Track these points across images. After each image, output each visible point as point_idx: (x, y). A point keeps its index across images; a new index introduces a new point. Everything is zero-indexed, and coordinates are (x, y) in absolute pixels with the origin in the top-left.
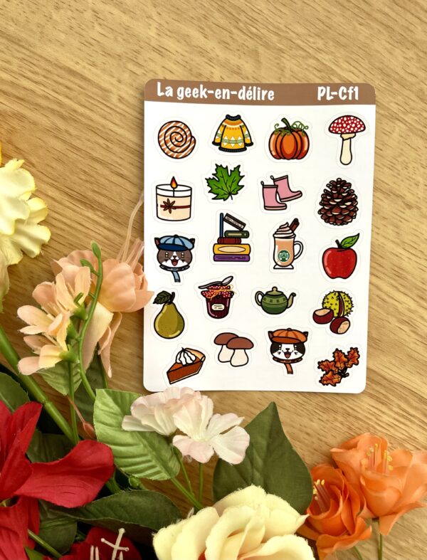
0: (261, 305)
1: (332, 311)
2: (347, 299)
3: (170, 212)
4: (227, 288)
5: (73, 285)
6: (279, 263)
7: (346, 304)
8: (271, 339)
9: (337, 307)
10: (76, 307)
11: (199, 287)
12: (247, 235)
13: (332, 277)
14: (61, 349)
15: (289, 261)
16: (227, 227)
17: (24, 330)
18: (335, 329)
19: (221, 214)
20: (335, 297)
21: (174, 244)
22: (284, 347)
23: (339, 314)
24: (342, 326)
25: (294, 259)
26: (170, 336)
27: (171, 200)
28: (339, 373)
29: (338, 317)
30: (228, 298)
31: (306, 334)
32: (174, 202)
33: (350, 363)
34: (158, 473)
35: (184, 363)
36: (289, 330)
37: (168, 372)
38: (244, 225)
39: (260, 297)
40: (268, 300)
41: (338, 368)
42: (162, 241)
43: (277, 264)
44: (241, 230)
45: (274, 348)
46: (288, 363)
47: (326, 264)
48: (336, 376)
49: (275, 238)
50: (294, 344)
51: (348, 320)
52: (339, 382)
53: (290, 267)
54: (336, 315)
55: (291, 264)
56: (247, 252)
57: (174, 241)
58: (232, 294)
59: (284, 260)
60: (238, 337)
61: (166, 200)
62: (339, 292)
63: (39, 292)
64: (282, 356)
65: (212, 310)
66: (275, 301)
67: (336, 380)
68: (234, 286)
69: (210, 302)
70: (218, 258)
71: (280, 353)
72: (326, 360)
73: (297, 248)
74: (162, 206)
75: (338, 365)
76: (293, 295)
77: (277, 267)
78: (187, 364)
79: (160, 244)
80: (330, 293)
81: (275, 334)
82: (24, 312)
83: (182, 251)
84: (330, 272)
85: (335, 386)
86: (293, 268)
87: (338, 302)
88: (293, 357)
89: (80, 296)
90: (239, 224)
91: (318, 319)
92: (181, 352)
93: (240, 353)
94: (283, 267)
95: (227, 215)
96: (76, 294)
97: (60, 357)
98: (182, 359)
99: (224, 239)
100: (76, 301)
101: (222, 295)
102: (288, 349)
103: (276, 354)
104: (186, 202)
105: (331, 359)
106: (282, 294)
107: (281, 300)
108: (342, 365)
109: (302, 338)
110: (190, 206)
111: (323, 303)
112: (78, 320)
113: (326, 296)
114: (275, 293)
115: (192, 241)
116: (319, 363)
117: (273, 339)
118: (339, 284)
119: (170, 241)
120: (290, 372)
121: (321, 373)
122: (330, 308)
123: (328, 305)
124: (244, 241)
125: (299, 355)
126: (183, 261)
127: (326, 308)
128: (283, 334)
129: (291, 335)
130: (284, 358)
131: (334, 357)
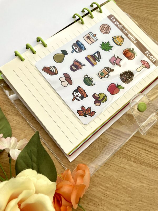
0: (84, 78)
1: (99, 98)
2: (106, 99)
3: (87, 39)
4: (81, 66)
6: (99, 74)
7: (105, 100)
8: (77, 88)
9: (102, 98)
11: (75, 59)
12: (99, 61)
13: (108, 90)
15: (102, 76)
16: (96, 55)
18: (95, 103)
19: (98, 51)
20: (104, 95)
22: (78, 93)
23: (100, 100)
24: (98, 103)
25: (104, 77)
26: (56, 61)
27: (90, 37)
28: (84, 114)
29: (99, 101)
30: (78, 68)
31: (87, 96)
32: (91, 38)
33: (90, 114)
35: (51, 70)
36: (84, 91)
37: (45, 67)
38: (101, 58)
39: (86, 76)
40: (87, 79)
41: (85, 112)
42: (79, 42)
43: (98, 74)
44: (99, 59)
45: (76, 91)
46: (75, 98)
47: (110, 86)
48: (83, 114)
49: (104, 68)
50: (82, 95)
51: (101, 104)
52: (82, 116)
53: (101, 78)
54: (99, 100)
55: (102, 77)
56: (95, 64)
57: (81, 45)
58: (81, 69)
59: (101, 75)
60: (70, 79)
61: (89, 36)
62: (106, 95)
64: (75, 95)
65: (72, 67)
66: (89, 81)
67: (82, 115)
68: (83, 68)
69: (73, 65)
70: (87, 58)
71: (76, 93)
72: (85, 107)
73: (107, 76)
74: (87, 36)
75: (86, 112)
76: (95, 84)
77: (98, 75)
78: (51, 71)
79: (78, 42)
80: (104, 93)
81: (80, 88)
83: (81, 48)
84: (109, 89)
85: (80, 116)
86: (101, 79)
87: (103, 97)
88: (78, 98)
90: (100, 57)
91: (94, 96)
92: (53, 66)
93: (66, 83)
94: (99, 76)
95: (99, 53)
98: (52, 68)
99: (93, 56)
101: (78, 66)
102: (79, 95)
103: (74, 93)
104: (93, 41)
105: (86, 108)
106: (92, 81)
107: (90, 82)
108: (87, 113)
109: (85, 96)
110: (93, 43)
111: (99, 94)
113: (102, 93)
114: (91, 79)
115: (85, 49)
116: (82, 106)
117: (78, 89)
118: (108, 94)
119: (80, 44)
120: (73, 100)
121: (80, 109)
122: (99, 97)
123: (100, 95)
124: (97, 61)
125: (80, 99)
126: (78, 50)
127: (99, 95)
128: (82, 90)
129: (83, 92)
130: (75, 96)
131: (88, 108)
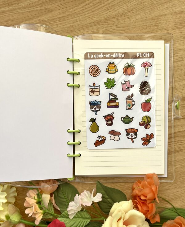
5: (31, 196)
10: (36, 200)
14: (40, 212)
17: (30, 215)
21: (95, 103)
31: (137, 130)
34: (87, 221)
46: (132, 139)
50: (134, 133)
63: (25, 205)
69: (107, 121)
79: (91, 103)
81: (128, 130)
82: (27, 212)
83: (98, 105)
89: (35, 197)
96: (33, 198)
97: (42, 214)
100: (35, 199)
102: (132, 135)
103: (128, 137)
112: (39, 203)
115: (100, 102)
117: (127, 132)
120: (133, 142)
125: (136, 136)
129: (132, 130)
